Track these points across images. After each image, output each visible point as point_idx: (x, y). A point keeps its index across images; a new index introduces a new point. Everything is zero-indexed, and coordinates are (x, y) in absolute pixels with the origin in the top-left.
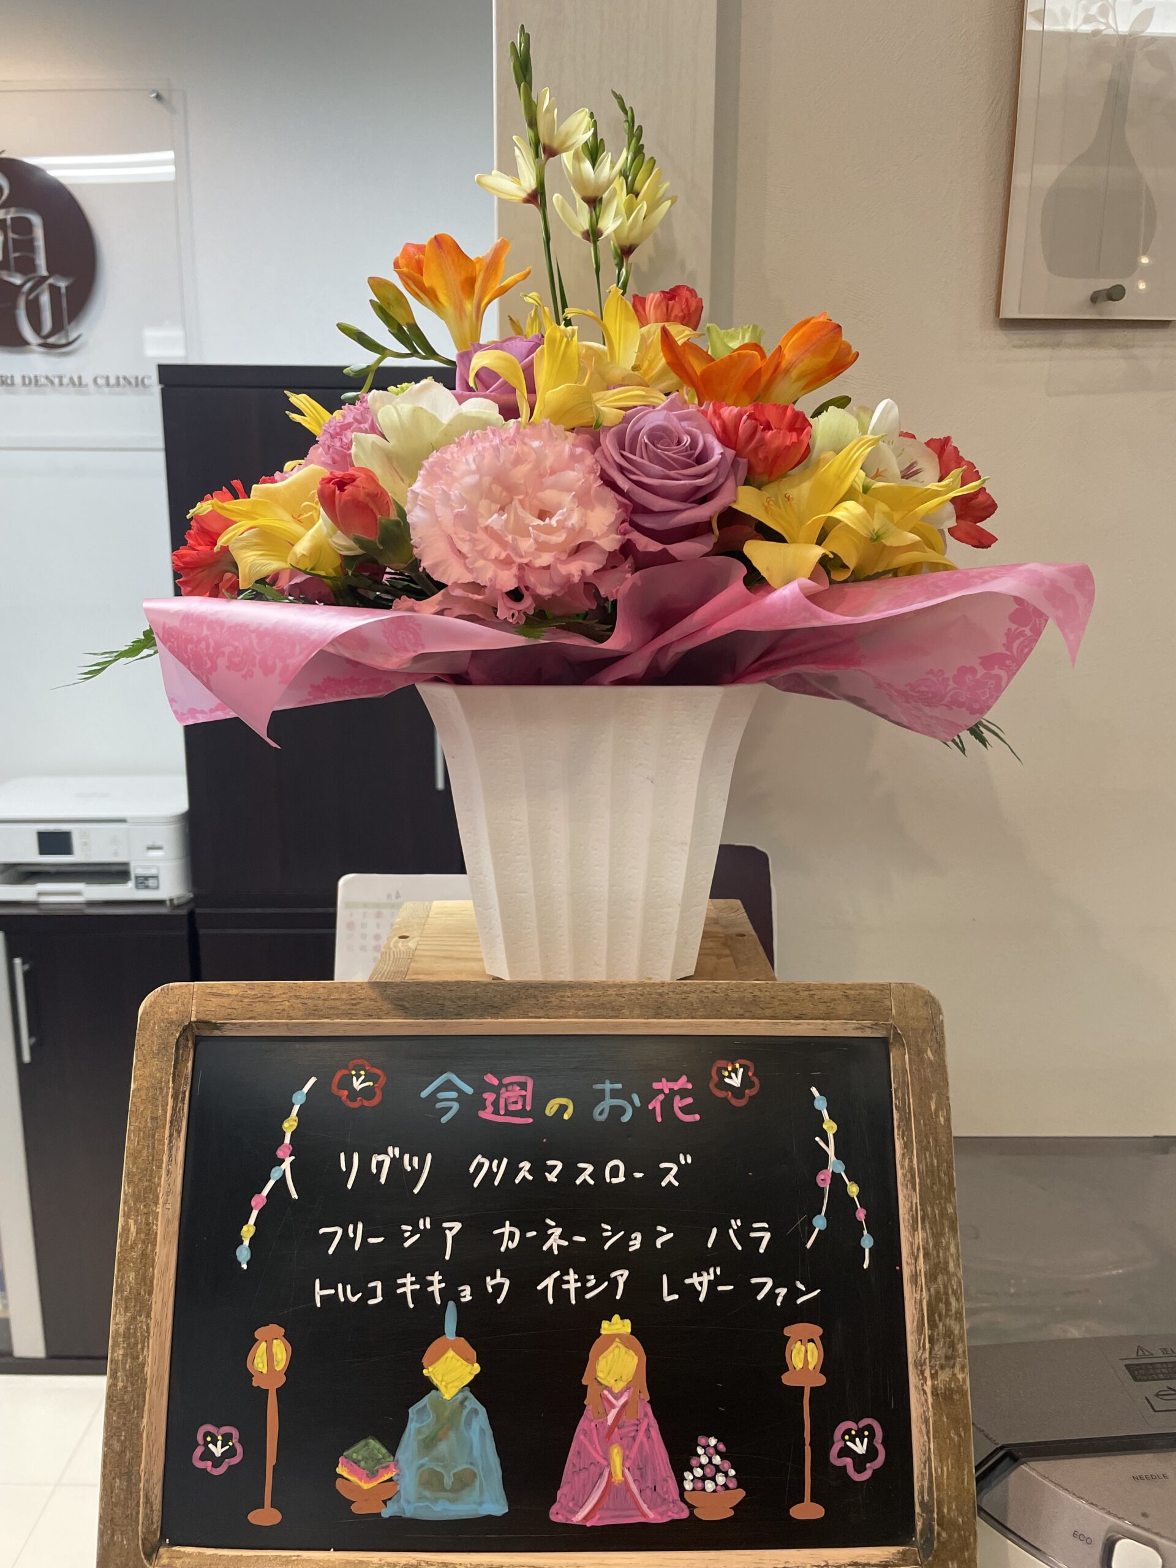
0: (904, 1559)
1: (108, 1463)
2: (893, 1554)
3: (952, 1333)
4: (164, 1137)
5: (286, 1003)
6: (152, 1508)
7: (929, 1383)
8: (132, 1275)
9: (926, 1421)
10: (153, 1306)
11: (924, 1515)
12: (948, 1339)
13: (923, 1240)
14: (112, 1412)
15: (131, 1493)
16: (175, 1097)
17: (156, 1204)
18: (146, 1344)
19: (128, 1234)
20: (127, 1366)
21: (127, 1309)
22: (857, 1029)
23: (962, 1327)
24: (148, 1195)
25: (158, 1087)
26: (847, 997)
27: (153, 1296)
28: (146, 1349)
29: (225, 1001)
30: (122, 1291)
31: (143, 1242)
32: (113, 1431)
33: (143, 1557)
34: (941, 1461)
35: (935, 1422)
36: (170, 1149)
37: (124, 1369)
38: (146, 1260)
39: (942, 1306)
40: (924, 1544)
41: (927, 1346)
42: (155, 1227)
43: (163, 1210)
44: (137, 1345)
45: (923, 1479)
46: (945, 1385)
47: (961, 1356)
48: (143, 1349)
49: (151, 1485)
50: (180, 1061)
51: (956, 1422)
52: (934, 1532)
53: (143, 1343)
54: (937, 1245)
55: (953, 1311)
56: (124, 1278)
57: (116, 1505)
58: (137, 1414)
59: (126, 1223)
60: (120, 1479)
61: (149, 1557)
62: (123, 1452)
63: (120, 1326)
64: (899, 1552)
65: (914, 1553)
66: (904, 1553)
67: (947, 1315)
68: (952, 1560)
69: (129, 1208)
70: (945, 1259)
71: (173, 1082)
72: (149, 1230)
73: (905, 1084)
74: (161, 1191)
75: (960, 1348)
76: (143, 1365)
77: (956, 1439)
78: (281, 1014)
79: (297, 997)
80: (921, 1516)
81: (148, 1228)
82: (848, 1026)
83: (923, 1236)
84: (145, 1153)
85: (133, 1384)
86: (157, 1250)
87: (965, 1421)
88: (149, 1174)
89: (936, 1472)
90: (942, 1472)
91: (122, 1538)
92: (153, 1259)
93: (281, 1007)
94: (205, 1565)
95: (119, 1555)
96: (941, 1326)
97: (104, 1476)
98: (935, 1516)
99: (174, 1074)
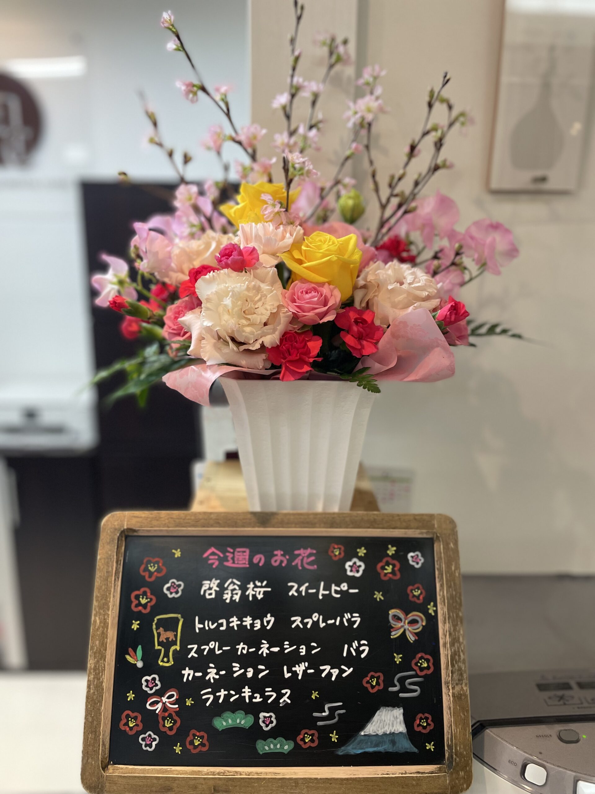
0: (440, 770)
1: (86, 726)
2: (435, 768)
3: (461, 669)
4: (112, 581)
5: (167, 521)
6: (105, 747)
7: (451, 691)
8: (97, 642)
9: (450, 708)
10: (107, 656)
11: (449, 751)
12: (459, 672)
13: (449, 627)
14: (88, 703)
15: (96, 740)
16: (117, 562)
17: (108, 610)
18: (103, 673)
19: (96, 624)
20: (95, 683)
21: (95, 657)
22: (420, 534)
23: (465, 667)
24: (104, 606)
25: (109, 558)
26: (415, 519)
27: (107, 652)
28: (103, 675)
29: (139, 520)
30: (93, 649)
31: (103, 627)
32: (89, 712)
33: (101, 769)
34: (456, 726)
35: (453, 709)
36: (115, 586)
38: (104, 635)
39: (457, 657)
40: (449, 764)
41: (450, 675)
42: (108, 621)
43: (111, 613)
44: (99, 673)
45: (448, 735)
46: (458, 692)
47: (465, 679)
48: (102, 675)
49: (105, 736)
50: (119, 547)
51: (463, 708)
52: (453, 758)
53: (102, 672)
54: (455, 630)
55: (462, 659)
56: (94, 643)
57: (89, 745)
58: (99, 704)
59: (95, 619)
60: (91, 734)
61: (104, 769)
62: (92, 722)
63: (92, 665)
64: (438, 767)
65: (444, 768)
66: (440, 768)
67: (459, 661)
68: (461, 771)
69: (96, 612)
70: (458, 636)
71: (117, 555)
72: (105, 622)
73: (440, 558)
74: (111, 604)
75: (465, 676)
76: (102, 682)
77: (463, 716)
78: (165, 525)
79: (172, 518)
81: (104, 621)
82: (416, 532)
83: (448, 625)
84: (103, 587)
85: (97, 691)
86: (109, 631)
87: (467, 709)
88: (105, 597)
89: (454, 731)
90: (457, 731)
91: (92, 761)
92: (107, 635)
93: (164, 523)
94: (129, 773)
95: (91, 768)
96: (456, 666)
97: (84, 733)
98: (454, 751)
99: (117, 552)
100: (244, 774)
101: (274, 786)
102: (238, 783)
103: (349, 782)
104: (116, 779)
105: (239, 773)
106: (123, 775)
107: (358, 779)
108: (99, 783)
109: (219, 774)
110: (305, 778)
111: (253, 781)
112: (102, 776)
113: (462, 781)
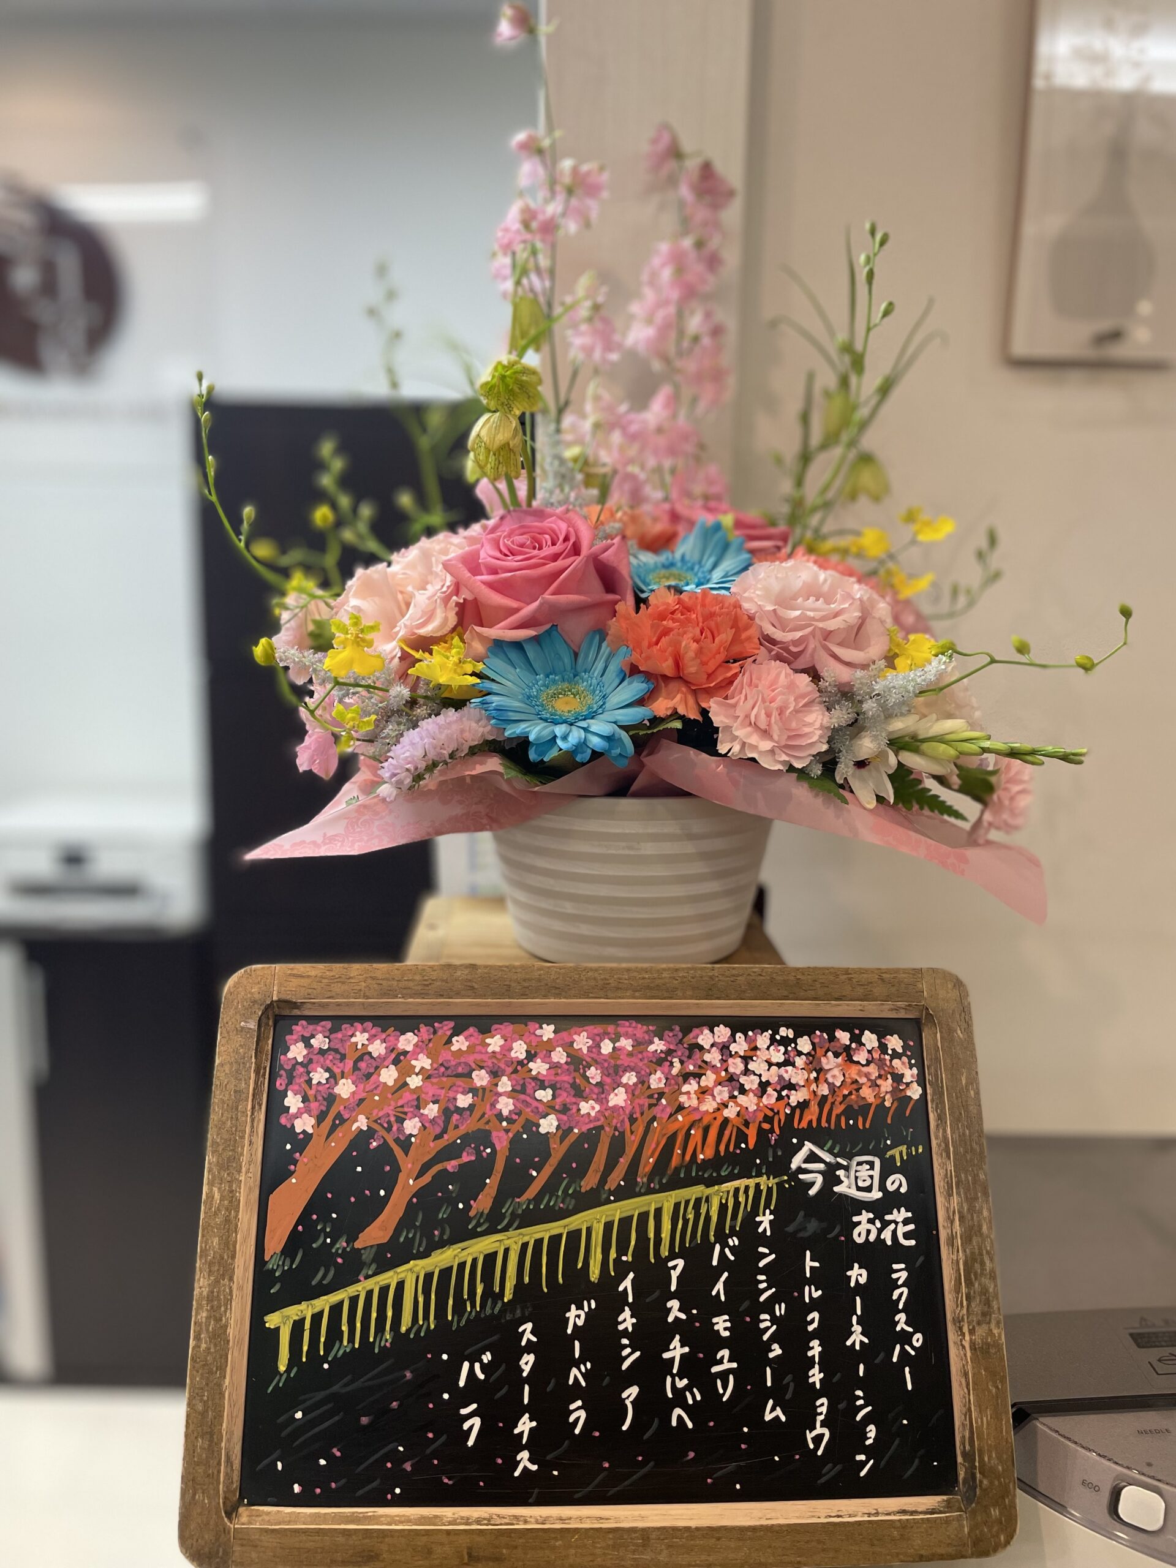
0: (949, 1507)
1: (190, 1421)
2: (938, 1502)
3: (987, 1291)
4: (246, 1109)
5: (363, 984)
6: (232, 1467)
7: (967, 1337)
8: (216, 1240)
9: (966, 1375)
10: (236, 1270)
11: (967, 1464)
12: (984, 1297)
13: (958, 1204)
14: (195, 1372)
15: (213, 1451)
16: (257, 1072)
17: (240, 1172)
18: (229, 1307)
19: (212, 1201)
20: (211, 1328)
21: (210, 1273)
22: (892, 1010)
23: (996, 1286)
24: (230, 1164)
26: (882, 980)
27: (236, 1260)
28: (229, 1311)
29: (304, 982)
30: (207, 1256)
31: (227, 1209)
32: (196, 1391)
33: (223, 1515)
34: (980, 1412)
35: (974, 1375)
36: (253, 1121)
37: (207, 1330)
38: (230, 1226)
39: (977, 1266)
40: (967, 1491)
41: (965, 1303)
42: (238, 1195)
43: (246, 1179)
44: (220, 1308)
45: (964, 1429)
46: (982, 1340)
47: (996, 1313)
48: (225, 1312)
49: (232, 1445)
50: (262, 1038)
51: (994, 1375)
52: (975, 1480)
53: (226, 1305)
54: (971, 1209)
55: (988, 1268)
56: (207, 1242)
57: (198, 1464)
58: (220, 1374)
59: (211, 1190)
60: (202, 1439)
61: (229, 1515)
62: (204, 1414)
63: (204, 1289)
64: (944, 1501)
65: (958, 1500)
66: (948, 1501)
67: (982, 1274)
68: (994, 1506)
69: (214, 1176)
70: (978, 1222)
71: (255, 1058)
72: (233, 1197)
73: (937, 1060)
74: (244, 1160)
75: (995, 1305)
76: (226, 1326)
77: (994, 1390)
78: (358, 993)
79: (373, 978)
80: (963, 1465)
81: (231, 1195)
82: (884, 1007)
83: (957, 1200)
85: (215, 1345)
86: (240, 1217)
87: (1002, 1374)
88: (233, 1143)
89: (977, 1422)
90: (982, 1422)
91: (203, 1497)
92: (237, 1225)
93: (358, 988)
94: (284, 1523)
95: (201, 1514)
96: (976, 1285)
97: (187, 1436)
98: (977, 1464)
99: (256, 1049)
100: (532, 1520)
101: (598, 1545)
102: (520, 1541)
103: (758, 1534)
104: (257, 1537)
105: (522, 1519)
106: (270, 1527)
107: (777, 1529)
108: (219, 1546)
109: (478, 1521)
110: (664, 1528)
111: (553, 1535)
112: (226, 1531)
113: (995, 1529)
